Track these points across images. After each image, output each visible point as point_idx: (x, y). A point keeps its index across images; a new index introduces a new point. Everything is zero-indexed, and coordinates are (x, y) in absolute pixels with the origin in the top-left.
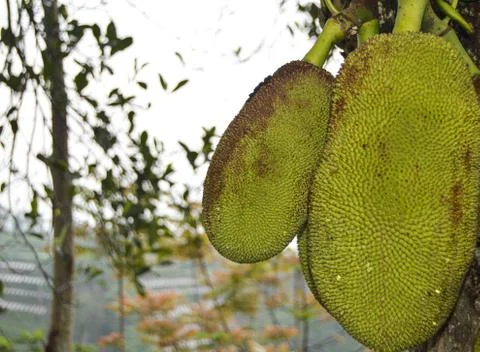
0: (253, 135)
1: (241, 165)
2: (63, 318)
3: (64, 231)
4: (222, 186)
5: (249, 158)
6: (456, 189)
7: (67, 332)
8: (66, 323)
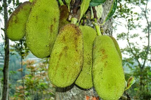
0: (15, 15)
1: (12, 21)
2: (7, 64)
3: (6, 45)
4: (8, 25)
5: (14, 20)
6: (52, 26)
7: (8, 67)
8: (8, 65)
